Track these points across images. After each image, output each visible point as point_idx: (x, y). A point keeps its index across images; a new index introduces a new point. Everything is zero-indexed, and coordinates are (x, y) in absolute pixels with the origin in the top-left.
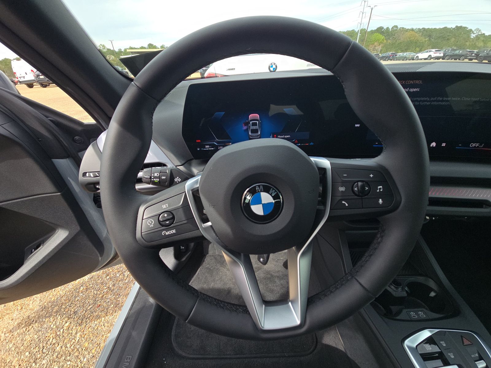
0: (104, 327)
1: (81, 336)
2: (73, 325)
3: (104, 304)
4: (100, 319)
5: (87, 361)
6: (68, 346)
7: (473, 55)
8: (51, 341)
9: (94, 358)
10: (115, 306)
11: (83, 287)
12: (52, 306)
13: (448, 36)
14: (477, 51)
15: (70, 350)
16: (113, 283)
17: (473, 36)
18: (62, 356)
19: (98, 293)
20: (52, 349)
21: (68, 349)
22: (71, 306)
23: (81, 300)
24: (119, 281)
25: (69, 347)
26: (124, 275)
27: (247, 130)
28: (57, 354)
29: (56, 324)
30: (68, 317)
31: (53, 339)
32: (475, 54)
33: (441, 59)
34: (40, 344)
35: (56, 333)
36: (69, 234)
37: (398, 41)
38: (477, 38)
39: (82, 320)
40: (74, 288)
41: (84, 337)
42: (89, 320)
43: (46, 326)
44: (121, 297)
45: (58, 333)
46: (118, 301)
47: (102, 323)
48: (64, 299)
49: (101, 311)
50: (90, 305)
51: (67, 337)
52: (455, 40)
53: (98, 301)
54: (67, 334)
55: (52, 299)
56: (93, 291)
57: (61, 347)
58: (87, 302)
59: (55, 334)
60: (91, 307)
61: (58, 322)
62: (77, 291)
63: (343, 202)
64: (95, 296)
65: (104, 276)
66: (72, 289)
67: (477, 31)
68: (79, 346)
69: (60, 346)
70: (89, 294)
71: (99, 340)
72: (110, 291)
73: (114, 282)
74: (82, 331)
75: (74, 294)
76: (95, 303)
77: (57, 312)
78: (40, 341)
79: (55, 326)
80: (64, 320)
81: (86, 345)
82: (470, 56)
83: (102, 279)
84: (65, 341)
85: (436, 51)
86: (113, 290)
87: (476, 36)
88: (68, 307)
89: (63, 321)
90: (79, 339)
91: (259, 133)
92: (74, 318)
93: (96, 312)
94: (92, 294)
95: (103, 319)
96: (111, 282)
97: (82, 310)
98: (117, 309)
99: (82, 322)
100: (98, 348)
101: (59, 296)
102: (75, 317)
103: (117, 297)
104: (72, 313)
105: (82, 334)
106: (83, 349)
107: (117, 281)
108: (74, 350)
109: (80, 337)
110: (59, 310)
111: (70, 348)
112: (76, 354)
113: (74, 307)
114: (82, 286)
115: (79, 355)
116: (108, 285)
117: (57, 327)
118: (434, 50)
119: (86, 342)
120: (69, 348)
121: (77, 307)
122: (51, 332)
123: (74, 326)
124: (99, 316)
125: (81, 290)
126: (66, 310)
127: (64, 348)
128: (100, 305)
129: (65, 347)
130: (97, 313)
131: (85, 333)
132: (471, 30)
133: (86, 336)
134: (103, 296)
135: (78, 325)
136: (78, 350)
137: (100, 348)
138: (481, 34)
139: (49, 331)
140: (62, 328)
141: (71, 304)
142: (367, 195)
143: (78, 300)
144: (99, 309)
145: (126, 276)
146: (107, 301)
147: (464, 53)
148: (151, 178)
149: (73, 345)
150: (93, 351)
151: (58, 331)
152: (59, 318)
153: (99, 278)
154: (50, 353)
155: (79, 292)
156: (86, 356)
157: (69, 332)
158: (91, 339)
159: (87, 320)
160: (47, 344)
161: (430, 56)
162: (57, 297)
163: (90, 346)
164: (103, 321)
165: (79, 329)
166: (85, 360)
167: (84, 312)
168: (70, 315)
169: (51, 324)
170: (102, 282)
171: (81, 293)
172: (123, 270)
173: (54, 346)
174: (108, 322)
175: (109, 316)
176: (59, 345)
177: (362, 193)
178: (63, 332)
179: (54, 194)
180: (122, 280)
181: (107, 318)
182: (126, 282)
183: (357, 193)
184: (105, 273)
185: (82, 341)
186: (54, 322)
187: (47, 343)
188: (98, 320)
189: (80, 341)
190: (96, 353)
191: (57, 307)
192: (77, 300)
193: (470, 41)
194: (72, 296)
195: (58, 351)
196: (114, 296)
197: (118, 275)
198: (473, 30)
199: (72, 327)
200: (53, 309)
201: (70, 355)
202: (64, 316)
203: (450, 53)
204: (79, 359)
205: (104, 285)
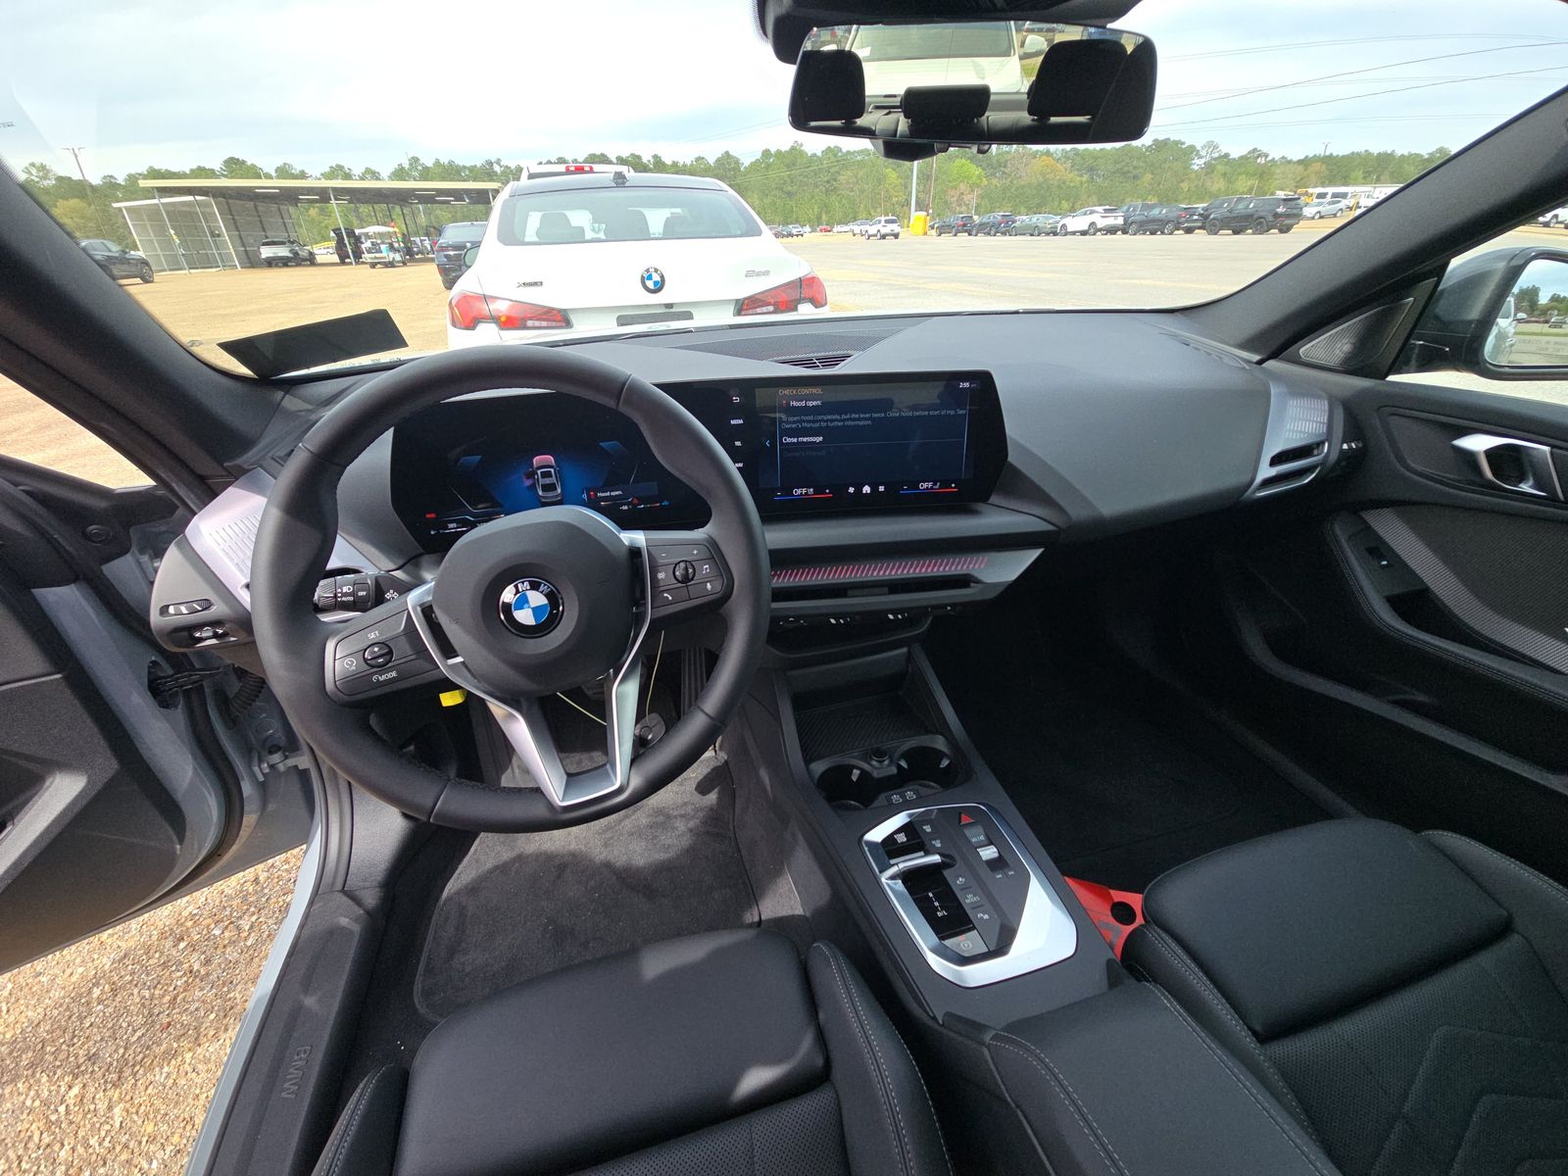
0: (194, 1074)
1: (127, 1111)
2: (94, 1089)
3: (184, 1018)
4: (180, 1058)
5: (162, 1166)
6: (93, 1141)
7: (1195, 217)
8: (36, 1138)
9: (182, 1155)
10: (222, 1014)
11: (101, 988)
12: (11, 1053)
13: (1135, 168)
14: (1206, 205)
15: (102, 1150)
16: (203, 957)
17: (1197, 164)
18: (80, 1169)
19: (157, 992)
20: (45, 1159)
21: (94, 1149)
22: (73, 1045)
23: (102, 1022)
24: (225, 947)
25: (97, 1144)
26: (239, 928)
27: (533, 487)
28: (63, 1168)
29: (38, 1095)
30: (72, 1072)
31: (42, 1134)
32: (1200, 215)
33: (1119, 232)
34: (7, 1151)
35: (47, 1117)
36: (88, 782)
37: (1015, 182)
38: (1209, 168)
39: (121, 1072)
40: (72, 995)
41: (137, 1113)
42: (142, 1069)
43: (9, 1105)
44: (239, 987)
45: (53, 1118)
46: (230, 999)
47: (186, 1065)
48: (47, 1028)
49: (178, 1039)
50: (135, 1031)
51: (82, 1123)
52: (1153, 179)
53: (161, 1016)
54: (80, 1116)
55: (8, 1036)
56: (136, 991)
57: (73, 1150)
58: (124, 1025)
59: (44, 1121)
60: (139, 1034)
61: (42, 1090)
62: (82, 1001)
63: (665, 595)
64: (147, 1003)
65: (169, 943)
66: (64, 997)
67: (1209, 148)
68: (127, 1136)
69: (67, 1147)
70: (126, 1003)
71: (188, 1109)
72: (197, 980)
73: (208, 953)
74: (128, 1098)
75: (76, 1010)
76: (152, 1021)
77: (32, 1065)
78: (6, 1145)
79: (37, 1103)
80: (62, 1083)
81: (150, 1128)
82: (1187, 221)
83: (162, 953)
84: (81, 1134)
85: (1106, 211)
86: (208, 974)
87: (1205, 163)
88: (64, 1047)
89: (59, 1086)
90: (121, 1119)
91: (559, 491)
92: (92, 1072)
93: (159, 1045)
94: (138, 1000)
95: (188, 1056)
96: (195, 955)
97: (114, 1047)
98: (232, 1021)
99: (119, 1077)
100: (189, 1127)
101: (26, 1024)
102: (97, 1069)
103: (225, 989)
104: (81, 1061)
105: (128, 1105)
106: (140, 1143)
107: (216, 948)
108: (114, 1148)
109: (125, 1114)
110: (38, 1061)
111: (100, 1145)
112: (124, 1156)
113: (83, 1044)
114: (96, 985)
115: (132, 1159)
116: (188, 965)
117: (46, 1103)
118: (1100, 209)
119: (146, 1123)
120: (97, 1148)
121: (95, 1044)
122: (31, 1119)
123: (97, 1093)
124: (173, 1052)
125: (95, 996)
126: (61, 1057)
127: (80, 1149)
128: (169, 1024)
129: (85, 1148)
130: (165, 1045)
131: (136, 1102)
132: (1192, 148)
133: (143, 1108)
134: (175, 998)
135: (109, 1086)
136: (126, 1146)
137: (196, 1127)
138: (1220, 157)
139: (25, 1116)
140: (61, 1104)
141: (72, 1040)
142: (692, 579)
143: (91, 1025)
144: (171, 1034)
145: (247, 928)
146: (193, 1008)
147: (1174, 215)
148: (336, 596)
149: (108, 1139)
150: (175, 1139)
151: (49, 1112)
152: (45, 1079)
153: (152, 951)
154: (42, 1168)
155: (88, 1003)
156: (157, 1155)
157: (86, 1109)
158: (162, 1112)
159: (136, 1070)
160: (28, 1149)
161: (1093, 224)
162: (21, 1027)
163: (162, 1129)
164: (188, 1061)
165: (116, 1096)
166: (155, 1164)
167: (121, 1051)
168: (78, 1068)
169: (25, 1099)
170: (164, 963)
171: (99, 1004)
172: (235, 914)
173: (49, 1150)
174: (207, 1061)
175: (207, 1045)
176: (63, 1145)
177: (686, 579)
178: (68, 1112)
179: (43, 679)
180: (232, 942)
181: (199, 1050)
182: (249, 943)
183: (680, 579)
184: (170, 935)
185: (134, 1122)
186: (32, 1093)
187: (26, 1148)
188: (173, 1062)
189: (129, 1124)
190: (185, 1141)
191: (30, 1054)
192: (88, 1025)
193: (1189, 179)
194: (70, 1017)
195: (66, 1160)
196: (214, 991)
197: (217, 932)
198: (1199, 148)
199: (92, 1096)
200: (17, 1061)
201: (105, 1163)
202: (59, 1072)
203: (1139, 215)
204: (136, 1167)
205: (174, 968)
